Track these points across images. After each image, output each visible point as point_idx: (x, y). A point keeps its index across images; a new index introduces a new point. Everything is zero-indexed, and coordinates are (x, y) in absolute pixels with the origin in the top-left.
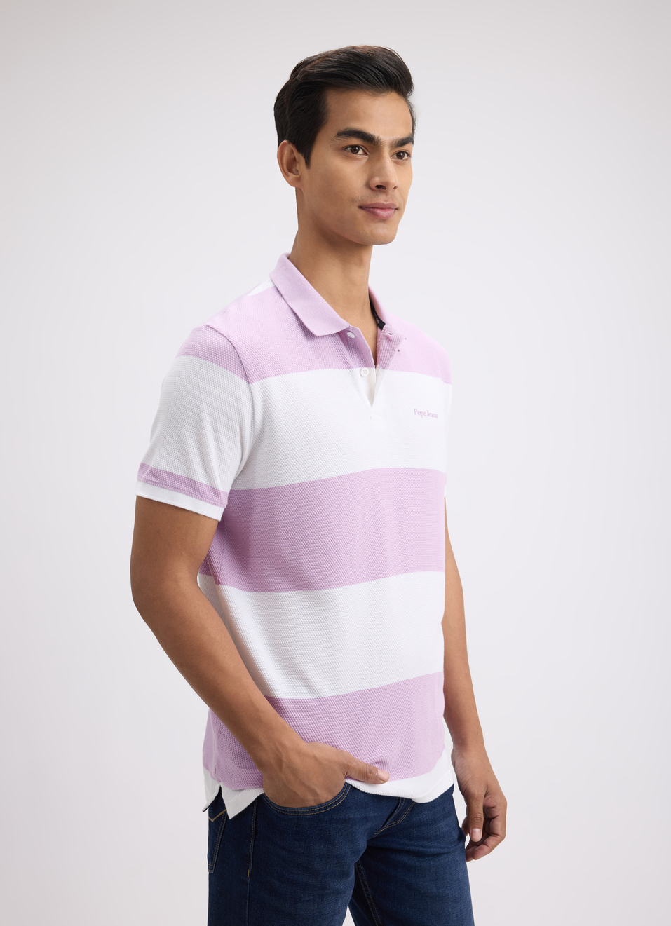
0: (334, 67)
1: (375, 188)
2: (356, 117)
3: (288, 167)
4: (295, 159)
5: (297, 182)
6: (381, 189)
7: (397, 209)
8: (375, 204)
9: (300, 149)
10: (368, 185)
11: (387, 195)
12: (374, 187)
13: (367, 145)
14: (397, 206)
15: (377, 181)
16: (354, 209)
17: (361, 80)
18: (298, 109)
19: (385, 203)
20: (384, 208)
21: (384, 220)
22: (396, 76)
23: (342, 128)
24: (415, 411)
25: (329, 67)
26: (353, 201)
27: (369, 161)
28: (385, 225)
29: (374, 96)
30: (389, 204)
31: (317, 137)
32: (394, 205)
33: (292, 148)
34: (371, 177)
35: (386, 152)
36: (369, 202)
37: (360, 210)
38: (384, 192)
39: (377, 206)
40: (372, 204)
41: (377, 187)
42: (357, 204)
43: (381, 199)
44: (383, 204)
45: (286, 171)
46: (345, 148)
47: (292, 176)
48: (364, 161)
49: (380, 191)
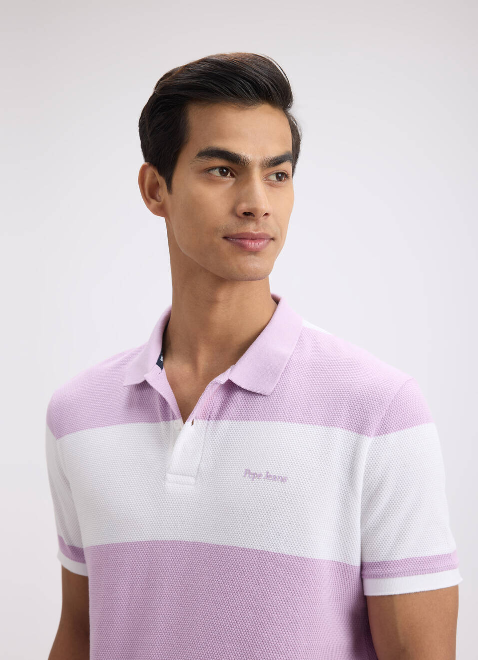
0: (193, 78)
1: (243, 216)
2: (220, 135)
3: (150, 193)
4: (158, 184)
5: (160, 210)
6: (251, 217)
7: (273, 239)
8: (242, 234)
9: (161, 173)
10: (233, 212)
11: (257, 223)
12: (241, 214)
13: (234, 166)
14: (272, 236)
15: (244, 207)
16: (218, 240)
17: (225, 92)
18: (157, 126)
19: (254, 232)
20: (254, 238)
21: (255, 252)
22: (267, 86)
23: (203, 147)
24: (247, 472)
25: (188, 78)
26: (216, 230)
27: (235, 183)
28: (257, 258)
29: (243, 109)
30: (260, 234)
31: (179, 159)
32: (267, 235)
33: (153, 170)
34: (238, 202)
35: (257, 175)
36: (235, 232)
37: (225, 241)
38: (253, 220)
39: (245, 237)
40: (238, 234)
41: (245, 214)
42: (221, 235)
43: (251, 228)
44: (252, 234)
45: (148, 197)
46: (209, 170)
47: (154, 202)
48: (231, 184)
49: (249, 220)
